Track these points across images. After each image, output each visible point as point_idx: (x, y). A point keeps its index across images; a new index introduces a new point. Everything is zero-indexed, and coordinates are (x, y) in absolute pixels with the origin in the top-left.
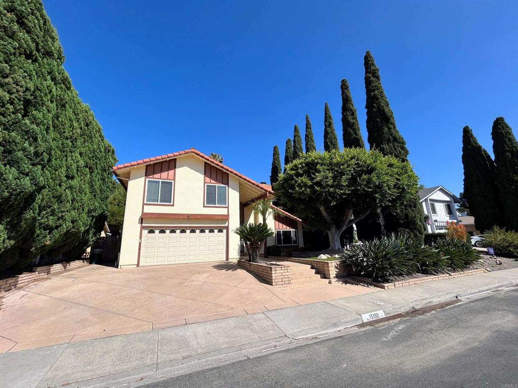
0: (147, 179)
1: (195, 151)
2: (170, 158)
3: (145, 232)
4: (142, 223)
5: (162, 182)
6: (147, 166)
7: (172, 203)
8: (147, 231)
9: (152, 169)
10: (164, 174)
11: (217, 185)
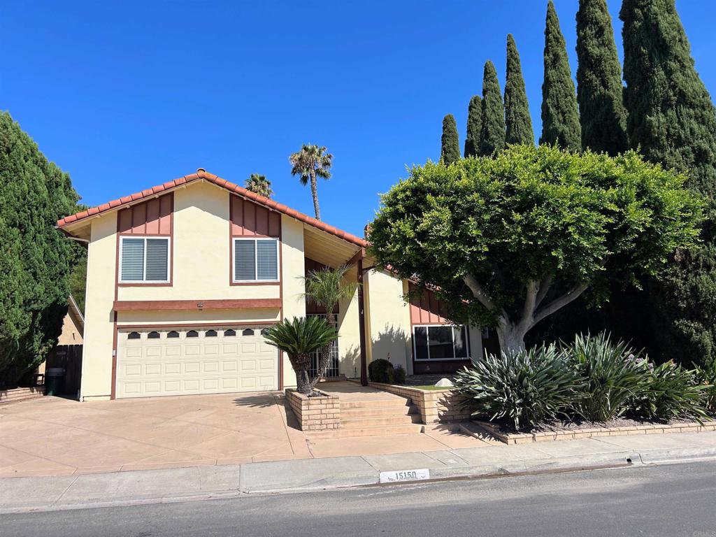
0: (121, 238)
1: (206, 174)
2: (161, 194)
3: (122, 336)
4: (116, 320)
5: (147, 240)
6: (119, 212)
7: (169, 281)
8: (126, 335)
9: (129, 217)
10: (152, 226)
11: (256, 239)
